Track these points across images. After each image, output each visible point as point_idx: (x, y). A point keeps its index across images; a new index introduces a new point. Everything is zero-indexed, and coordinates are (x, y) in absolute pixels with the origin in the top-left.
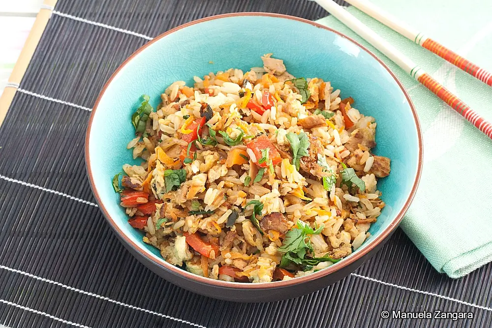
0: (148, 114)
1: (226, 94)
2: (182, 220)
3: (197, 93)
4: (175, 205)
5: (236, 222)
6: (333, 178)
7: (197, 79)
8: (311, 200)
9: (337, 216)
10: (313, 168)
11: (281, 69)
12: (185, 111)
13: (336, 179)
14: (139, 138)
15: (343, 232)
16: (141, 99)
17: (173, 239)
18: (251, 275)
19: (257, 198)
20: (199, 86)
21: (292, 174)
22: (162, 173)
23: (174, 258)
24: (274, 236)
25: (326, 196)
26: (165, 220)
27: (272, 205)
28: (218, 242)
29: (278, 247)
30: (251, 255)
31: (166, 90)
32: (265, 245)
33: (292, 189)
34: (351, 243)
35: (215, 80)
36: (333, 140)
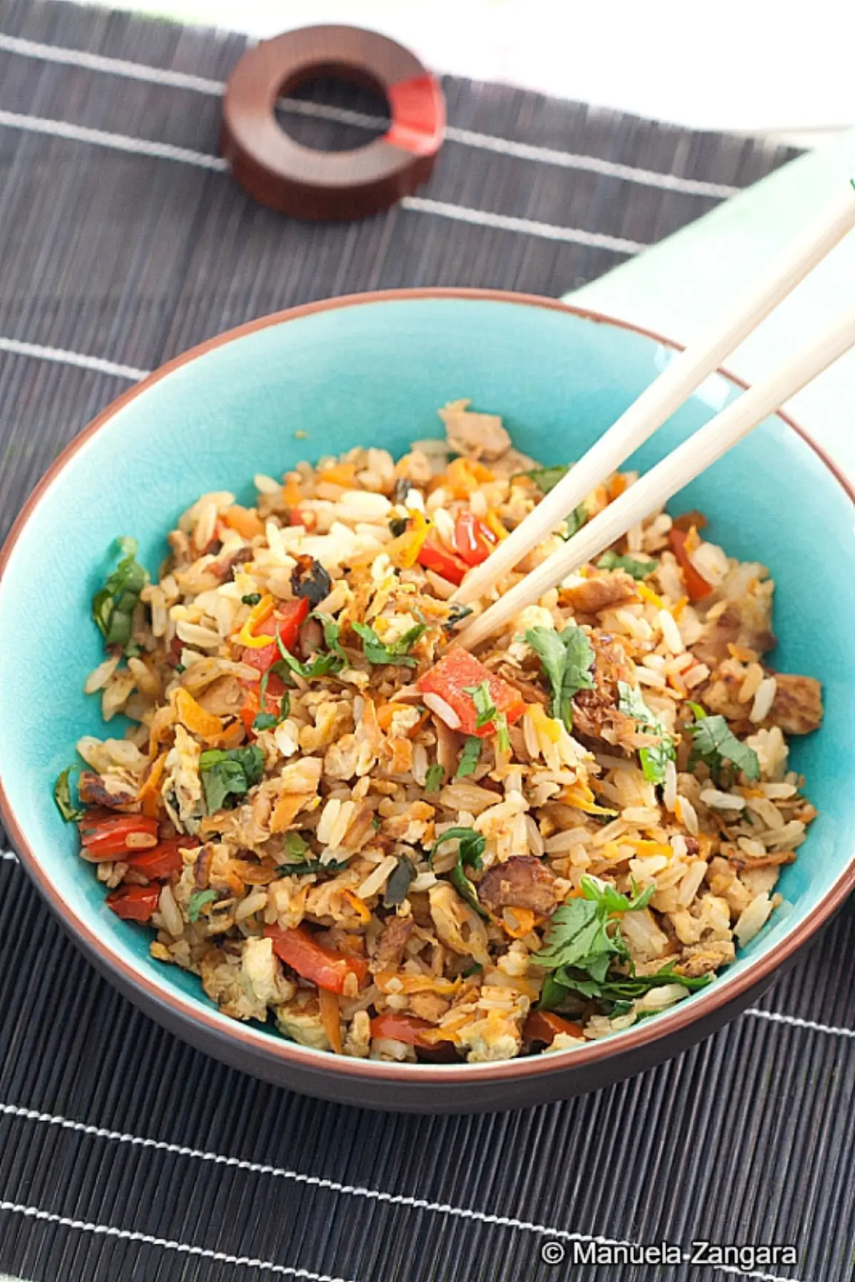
0: (137, 592)
1: (351, 525)
2: (260, 892)
3: (272, 526)
4: (234, 851)
5: (410, 890)
6: (667, 746)
7: (266, 484)
8: (614, 813)
9: (689, 854)
10: (610, 724)
11: (498, 442)
12: (245, 583)
13: (676, 749)
14: (115, 661)
15: (708, 898)
16: (115, 549)
17: (236, 946)
18: (464, 1036)
19: (464, 819)
20: (275, 504)
21: (555, 745)
22: (193, 762)
23: (243, 999)
24: (520, 923)
25: (654, 802)
26: (211, 895)
27: (508, 838)
28: (362, 946)
29: (530, 952)
30: (459, 979)
31: (182, 521)
32: (496, 950)
33: (561, 785)
34: (731, 927)
35: (317, 482)
36: (659, 640)
